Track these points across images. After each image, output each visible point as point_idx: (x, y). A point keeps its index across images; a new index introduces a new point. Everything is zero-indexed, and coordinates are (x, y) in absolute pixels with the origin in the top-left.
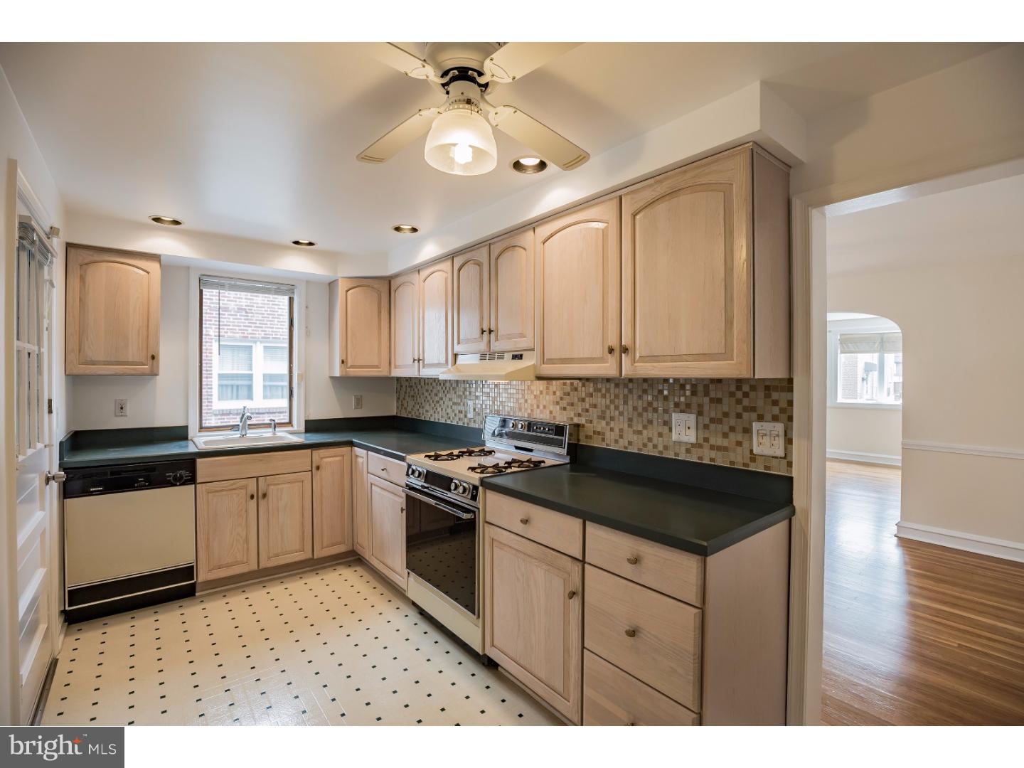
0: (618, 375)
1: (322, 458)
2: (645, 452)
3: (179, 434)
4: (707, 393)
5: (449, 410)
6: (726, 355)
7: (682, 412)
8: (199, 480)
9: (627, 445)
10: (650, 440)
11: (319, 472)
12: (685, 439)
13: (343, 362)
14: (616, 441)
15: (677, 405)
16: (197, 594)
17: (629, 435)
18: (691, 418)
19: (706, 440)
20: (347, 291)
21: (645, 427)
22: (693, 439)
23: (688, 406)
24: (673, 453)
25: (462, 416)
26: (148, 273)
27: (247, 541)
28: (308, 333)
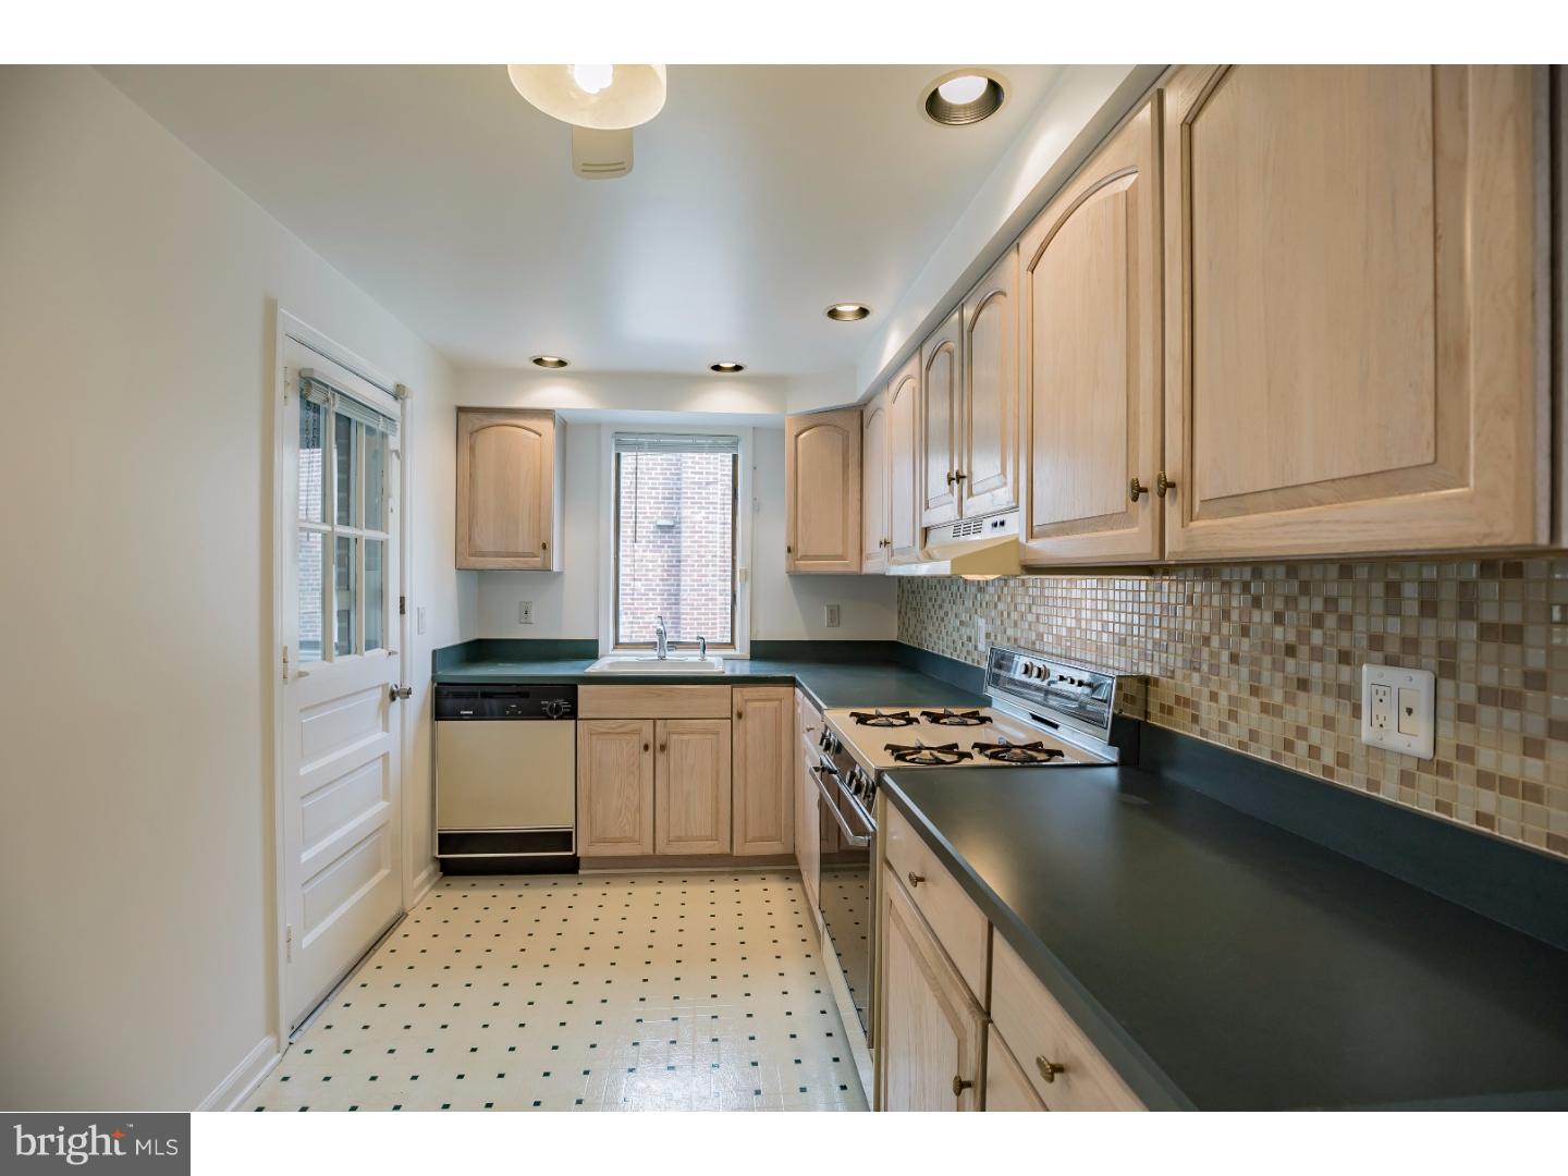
0: (1156, 556)
1: (746, 701)
2: (1287, 763)
3: (588, 650)
4: (1466, 611)
5: (955, 636)
6: (1440, 468)
7: (1390, 662)
8: (580, 716)
9: (1246, 739)
10: (1302, 732)
11: (742, 722)
12: (1394, 741)
13: (789, 550)
14: (1223, 727)
15: (1376, 642)
16: (580, 872)
17: (1251, 715)
18: (1416, 683)
19: (1465, 753)
20: (797, 436)
21: (1290, 699)
22: (1421, 746)
23: (1410, 645)
24: (1363, 776)
25: (970, 646)
26: (540, 435)
27: (639, 809)
28: (756, 508)
